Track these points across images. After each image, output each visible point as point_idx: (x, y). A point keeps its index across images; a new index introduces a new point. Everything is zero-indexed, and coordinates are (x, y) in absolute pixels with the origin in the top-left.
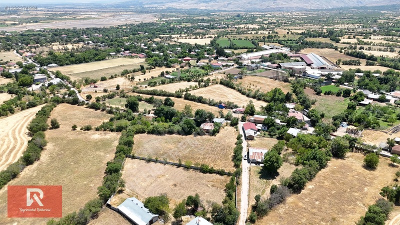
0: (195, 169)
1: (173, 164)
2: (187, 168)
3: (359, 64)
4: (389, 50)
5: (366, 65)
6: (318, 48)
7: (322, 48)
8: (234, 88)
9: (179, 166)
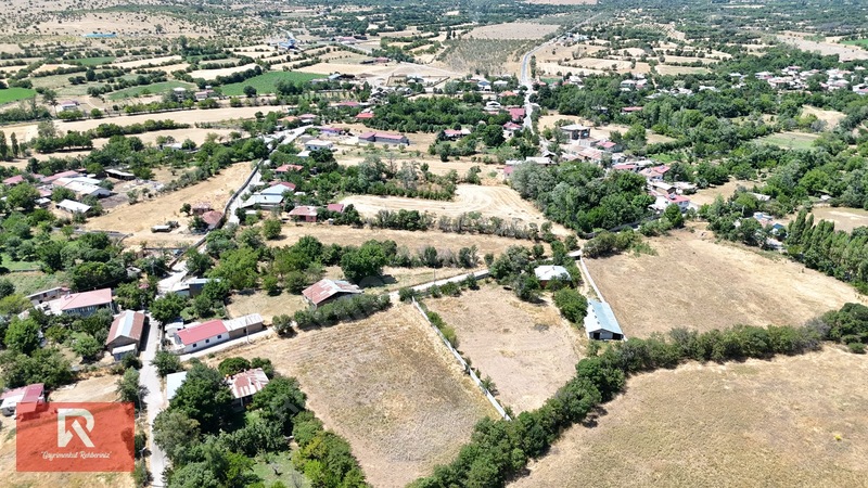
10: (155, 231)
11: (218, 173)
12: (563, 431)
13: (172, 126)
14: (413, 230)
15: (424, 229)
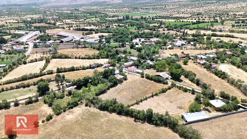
0: (160, 93)
1: (149, 97)
2: (156, 95)
3: (92, 33)
4: (88, 25)
5: (95, 33)
6: (51, 29)
7: (54, 29)
8: (70, 58)
9: (152, 96)
10: (170, 55)
11: (212, 49)
12: (129, 116)
13: (233, 37)
14: (219, 77)
15: (223, 78)
